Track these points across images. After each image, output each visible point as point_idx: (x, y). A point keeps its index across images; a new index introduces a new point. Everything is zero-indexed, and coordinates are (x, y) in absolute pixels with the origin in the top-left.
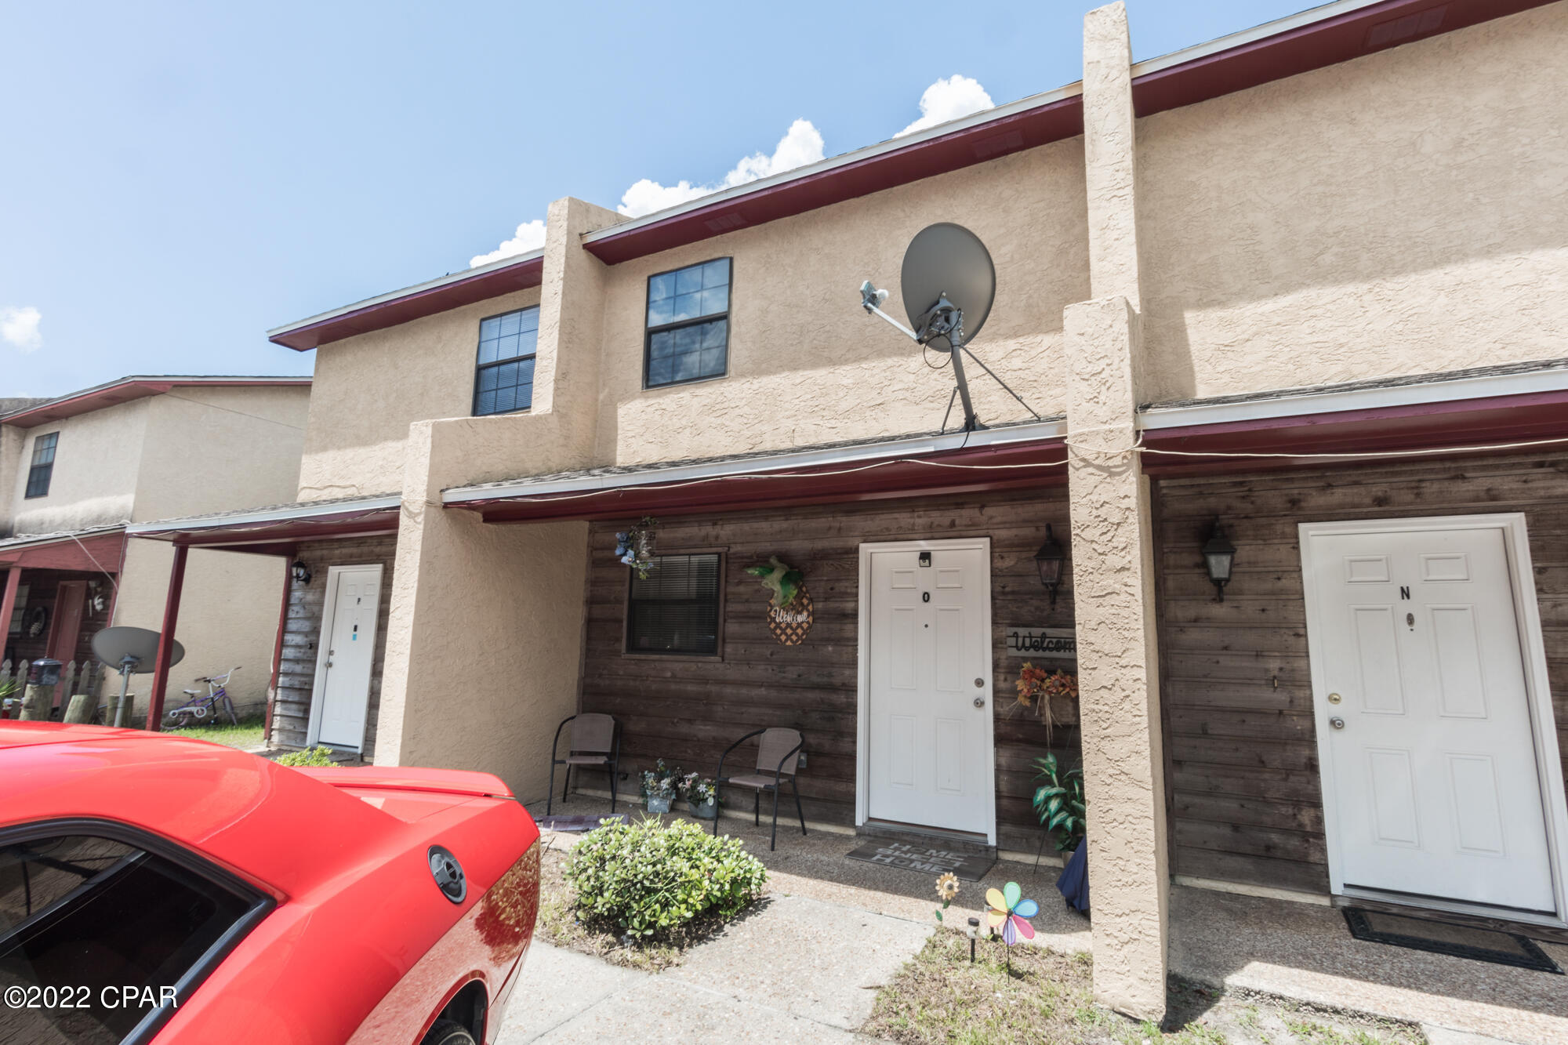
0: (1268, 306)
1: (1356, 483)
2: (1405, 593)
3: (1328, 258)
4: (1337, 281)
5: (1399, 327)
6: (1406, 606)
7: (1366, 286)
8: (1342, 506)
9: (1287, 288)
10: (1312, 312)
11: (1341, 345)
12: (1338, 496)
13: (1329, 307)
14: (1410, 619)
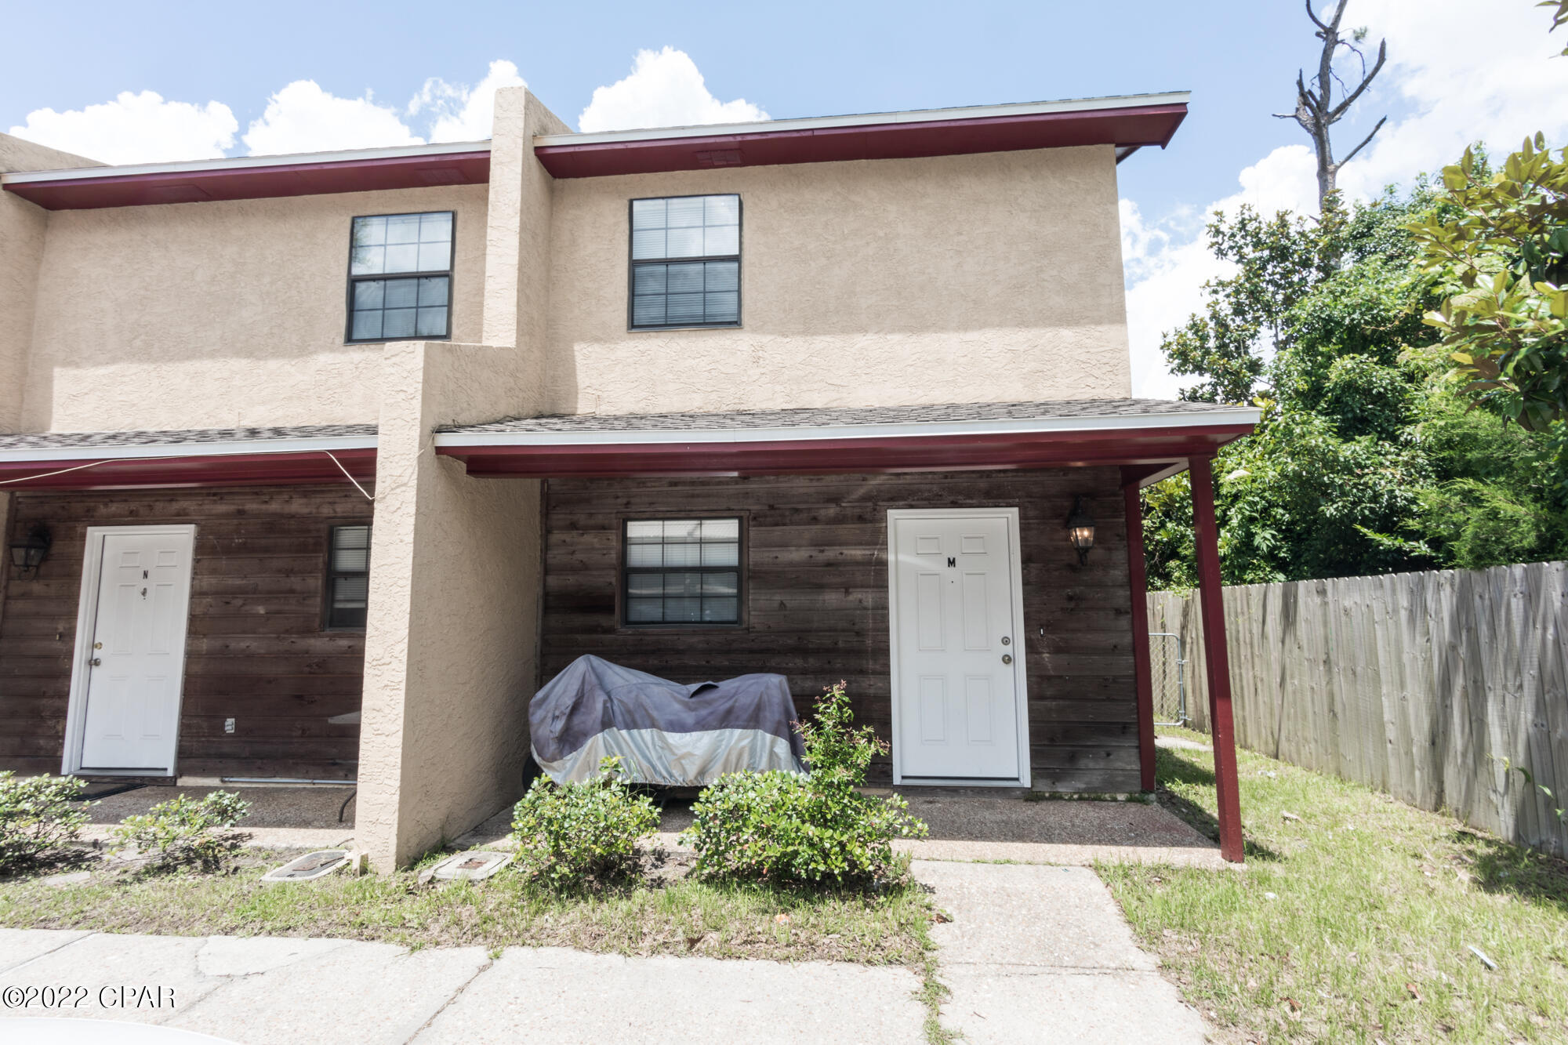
0: (102, 371)
1: (126, 501)
2: (146, 575)
3: (138, 343)
4: (140, 360)
5: (164, 397)
6: (143, 584)
7: (154, 366)
8: (114, 516)
9: (114, 360)
10: (124, 379)
11: (134, 405)
12: (114, 508)
13: (133, 377)
14: (144, 593)
